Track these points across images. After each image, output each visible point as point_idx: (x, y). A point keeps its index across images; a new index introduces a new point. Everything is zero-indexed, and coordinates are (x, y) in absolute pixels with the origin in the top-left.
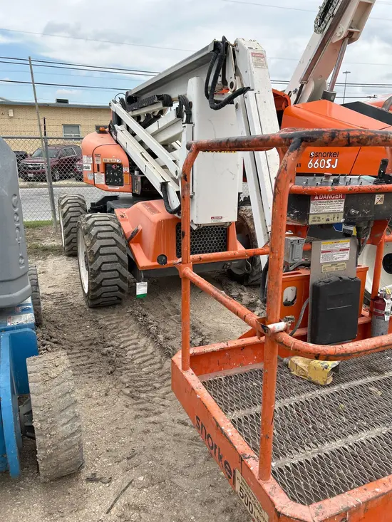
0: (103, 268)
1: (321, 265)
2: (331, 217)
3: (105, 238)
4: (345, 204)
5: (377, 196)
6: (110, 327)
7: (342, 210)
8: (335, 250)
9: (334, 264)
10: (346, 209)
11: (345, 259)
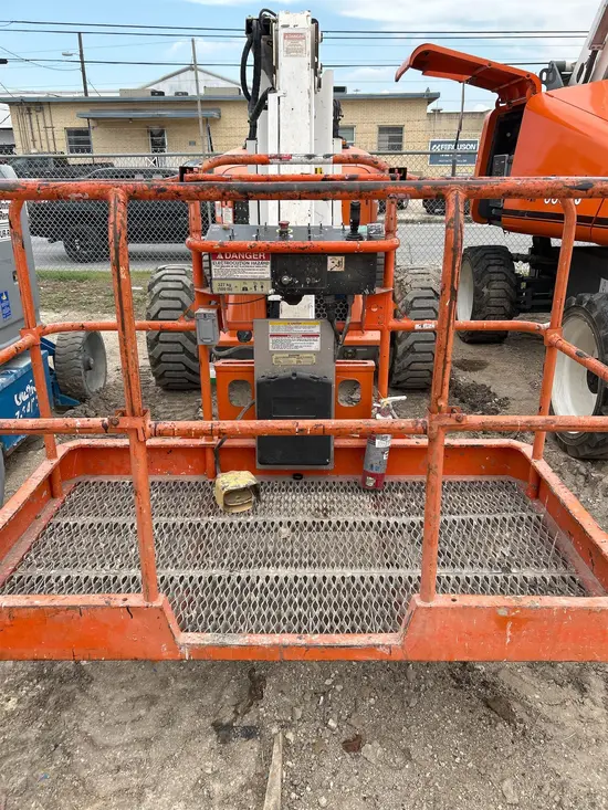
0: (161, 338)
1: (272, 353)
2: (250, 285)
3: (170, 298)
4: (272, 268)
5: (329, 258)
6: (162, 416)
7: (268, 275)
8: (294, 335)
9: (296, 354)
10: (276, 276)
11: (313, 349)
